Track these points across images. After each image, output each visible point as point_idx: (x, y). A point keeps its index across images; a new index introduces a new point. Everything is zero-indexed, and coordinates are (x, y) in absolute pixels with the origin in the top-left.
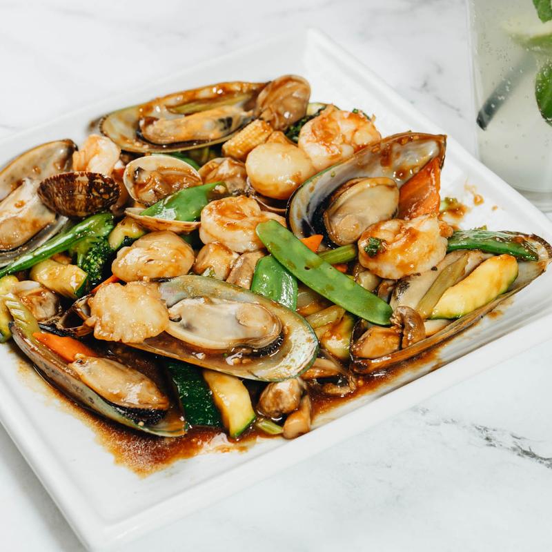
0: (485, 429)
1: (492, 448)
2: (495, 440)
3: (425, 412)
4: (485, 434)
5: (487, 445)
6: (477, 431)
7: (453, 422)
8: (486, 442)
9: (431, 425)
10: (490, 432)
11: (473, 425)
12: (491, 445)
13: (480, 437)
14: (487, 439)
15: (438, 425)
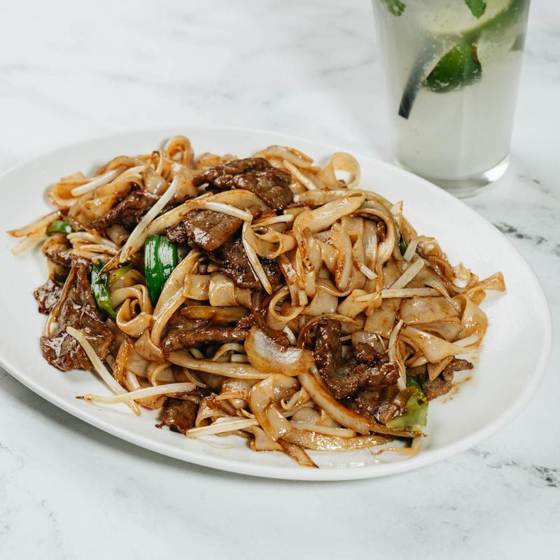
0: (546, 470)
1: (554, 488)
2: (555, 480)
3: (486, 455)
4: (545, 475)
5: (549, 486)
6: (538, 472)
7: (514, 464)
8: (548, 483)
9: (493, 467)
10: (551, 472)
11: (534, 466)
12: (552, 485)
13: (541, 477)
14: (548, 479)
15: (499, 467)
